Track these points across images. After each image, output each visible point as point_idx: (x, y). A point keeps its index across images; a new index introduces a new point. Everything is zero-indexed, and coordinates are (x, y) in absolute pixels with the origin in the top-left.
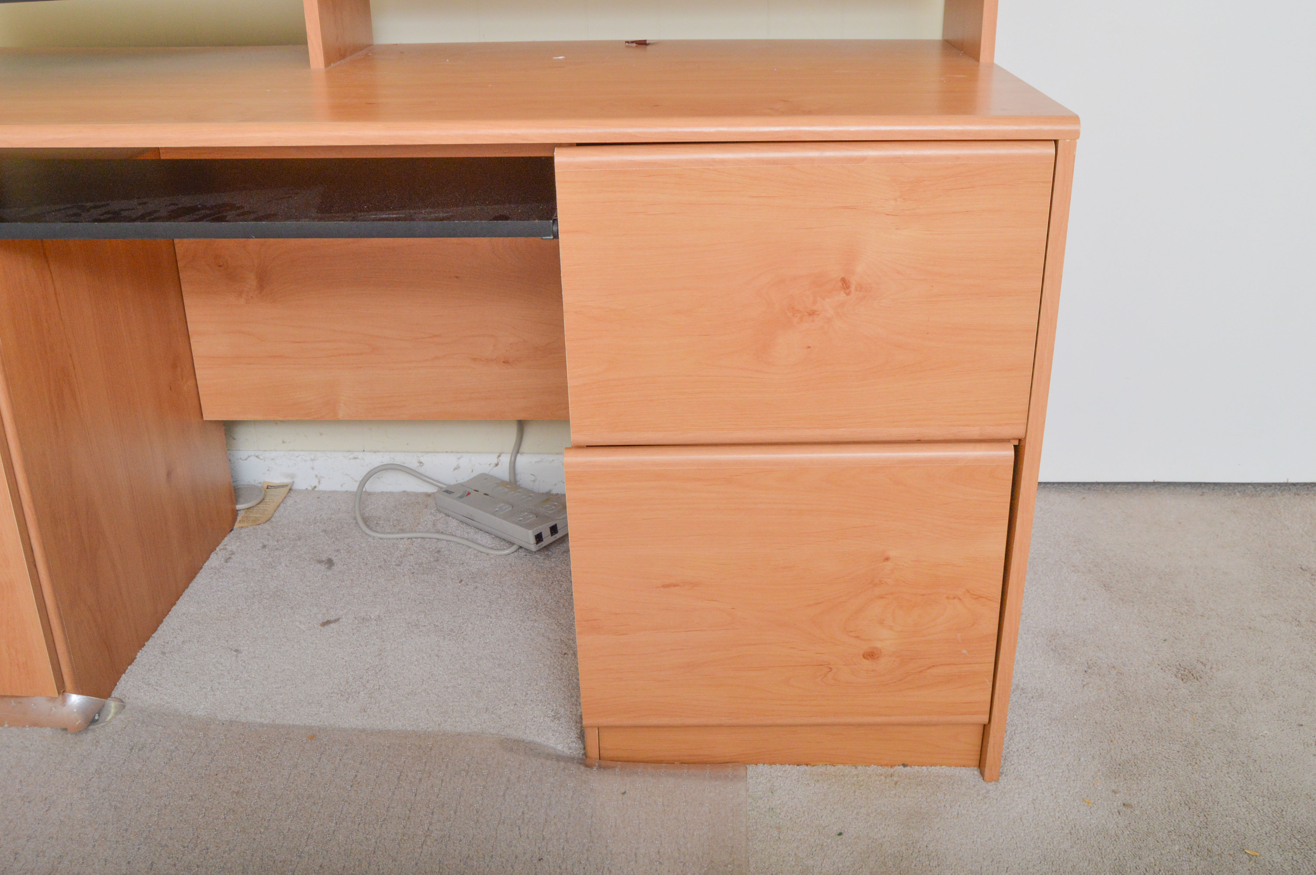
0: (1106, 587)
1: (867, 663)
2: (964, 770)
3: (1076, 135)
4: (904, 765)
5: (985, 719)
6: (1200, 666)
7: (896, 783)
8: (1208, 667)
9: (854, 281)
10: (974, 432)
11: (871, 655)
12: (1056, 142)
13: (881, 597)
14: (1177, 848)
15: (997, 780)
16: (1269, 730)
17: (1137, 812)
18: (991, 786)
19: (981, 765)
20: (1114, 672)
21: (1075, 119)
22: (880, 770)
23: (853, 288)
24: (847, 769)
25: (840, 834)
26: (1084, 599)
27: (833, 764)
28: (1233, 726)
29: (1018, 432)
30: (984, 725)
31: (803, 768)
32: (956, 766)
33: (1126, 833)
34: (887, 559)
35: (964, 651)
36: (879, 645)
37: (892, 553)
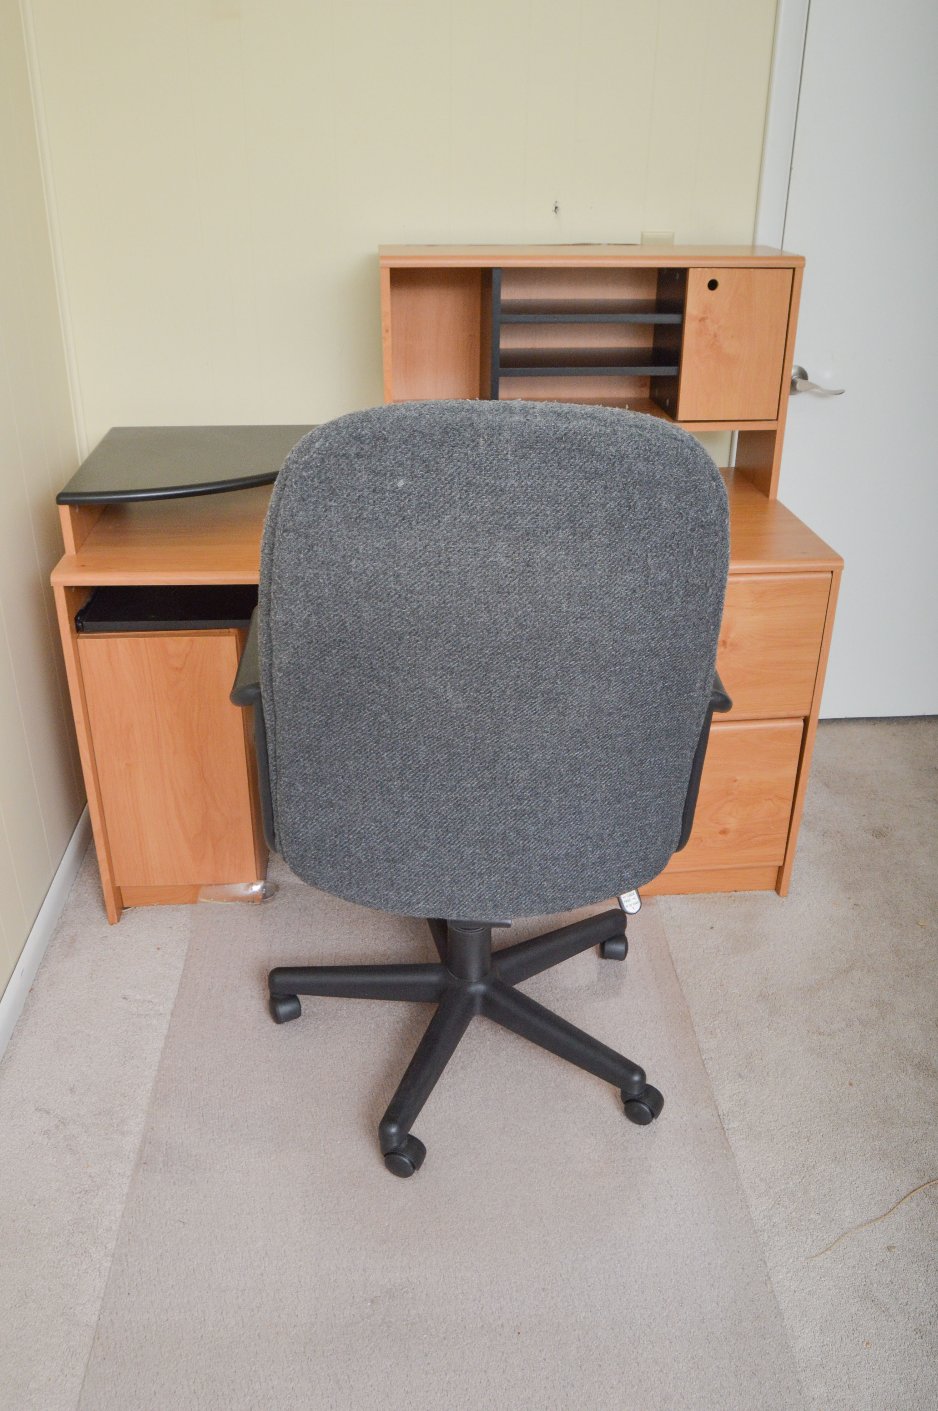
0: (827, 785)
1: (721, 837)
2: (768, 892)
3: (841, 568)
4: (736, 891)
5: (781, 863)
6: (885, 829)
7: (734, 900)
8: (890, 829)
9: (729, 641)
10: (784, 714)
11: (724, 832)
12: (832, 572)
13: (731, 801)
14: (884, 924)
15: (786, 896)
16: (925, 862)
17: (862, 908)
18: (784, 899)
19: (777, 889)
20: (839, 835)
21: (840, 559)
22: (723, 894)
23: (728, 645)
24: (706, 895)
25: (712, 928)
26: (815, 793)
27: (697, 893)
28: (906, 861)
29: (806, 713)
30: (780, 867)
31: (682, 896)
32: (763, 890)
33: (858, 918)
34: (735, 781)
35: (772, 828)
36: (728, 826)
37: (738, 778)
